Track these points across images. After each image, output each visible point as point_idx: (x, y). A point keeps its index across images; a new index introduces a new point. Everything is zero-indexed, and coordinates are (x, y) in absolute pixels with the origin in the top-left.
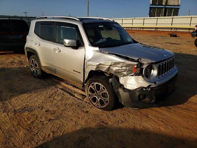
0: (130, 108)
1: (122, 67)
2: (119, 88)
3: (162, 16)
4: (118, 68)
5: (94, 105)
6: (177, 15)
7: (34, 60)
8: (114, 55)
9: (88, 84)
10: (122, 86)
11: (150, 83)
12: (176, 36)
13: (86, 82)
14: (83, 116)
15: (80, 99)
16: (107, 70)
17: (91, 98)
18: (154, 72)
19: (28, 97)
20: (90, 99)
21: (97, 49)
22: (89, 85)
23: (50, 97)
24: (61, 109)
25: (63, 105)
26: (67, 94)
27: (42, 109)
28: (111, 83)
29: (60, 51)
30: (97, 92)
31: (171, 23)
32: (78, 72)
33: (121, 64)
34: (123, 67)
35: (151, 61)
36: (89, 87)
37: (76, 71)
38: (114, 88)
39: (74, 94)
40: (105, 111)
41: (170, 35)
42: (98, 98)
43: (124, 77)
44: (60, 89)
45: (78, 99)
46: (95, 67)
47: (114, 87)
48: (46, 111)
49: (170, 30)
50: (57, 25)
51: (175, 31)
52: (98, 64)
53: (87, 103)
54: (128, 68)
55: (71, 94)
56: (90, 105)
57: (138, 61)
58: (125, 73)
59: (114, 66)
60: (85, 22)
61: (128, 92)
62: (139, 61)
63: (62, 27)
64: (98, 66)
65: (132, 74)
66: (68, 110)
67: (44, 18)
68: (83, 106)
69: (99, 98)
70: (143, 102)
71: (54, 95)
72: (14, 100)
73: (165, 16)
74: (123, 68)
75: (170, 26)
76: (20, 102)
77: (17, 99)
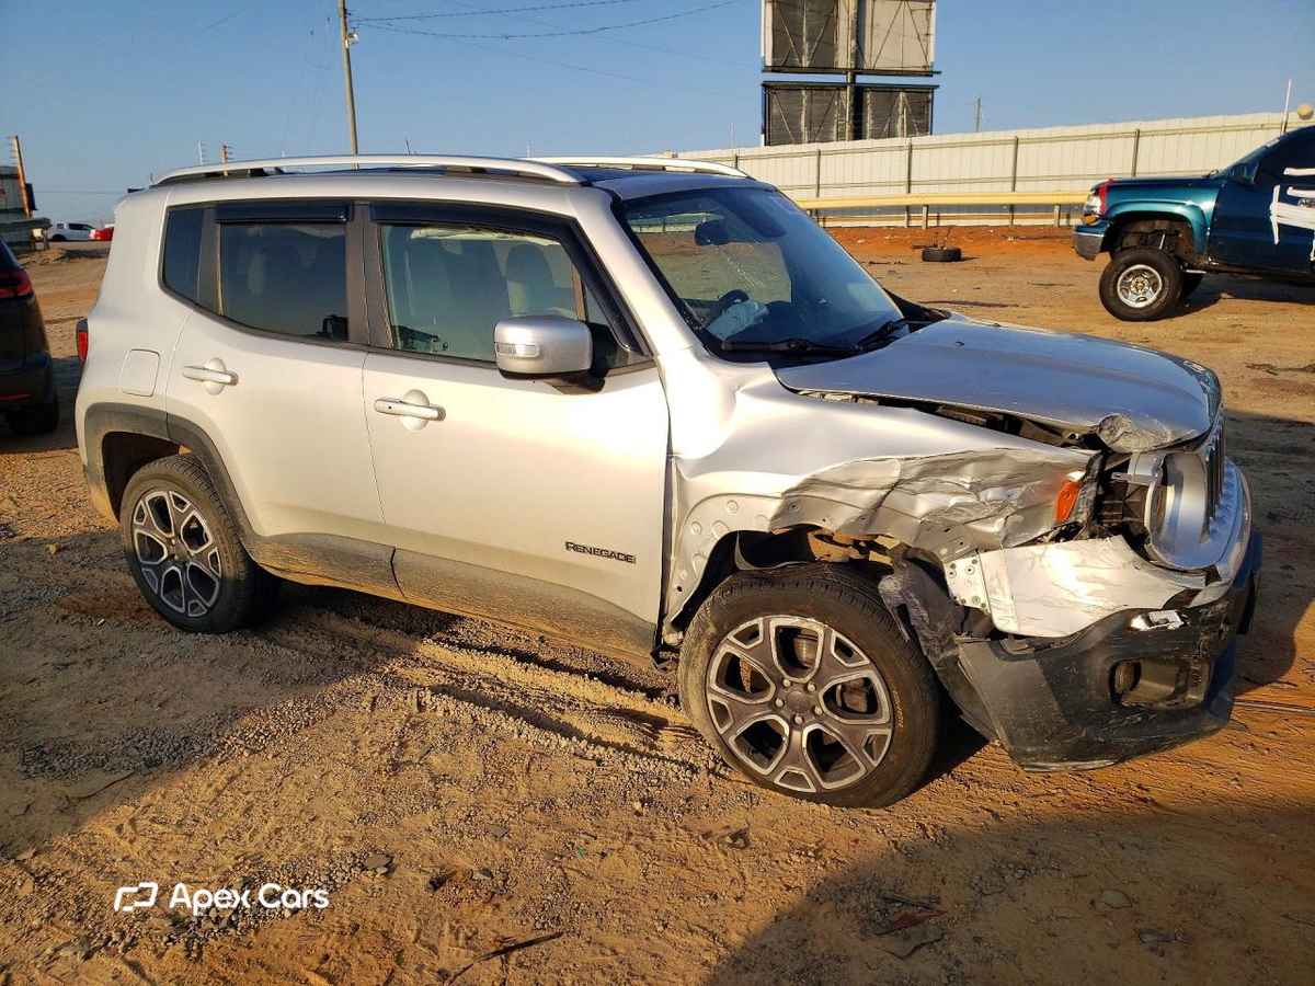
0: (1054, 766)
1: (976, 488)
2: (957, 638)
3: (841, 136)
4: (953, 501)
5: (765, 783)
6: (925, 129)
7: (168, 496)
8: (912, 411)
9: (712, 630)
10: (972, 620)
11: (1178, 576)
12: (955, 256)
13: (681, 623)
14: (736, 875)
15: (627, 749)
16: (862, 518)
17: (733, 732)
18: (1186, 504)
19: (219, 793)
20: (722, 741)
21: (763, 375)
22: (713, 638)
23: (396, 766)
24: (536, 846)
25: (531, 814)
26: (510, 725)
27: (390, 869)
28: (903, 610)
29: (441, 416)
30: (779, 683)
31: (904, 178)
32: (611, 555)
33: (971, 465)
34: (986, 487)
35: (1174, 433)
36: (712, 653)
37: (593, 551)
38: (926, 639)
39: (555, 715)
40: (855, 813)
41: (920, 252)
42: (792, 724)
43: (984, 556)
44: (436, 690)
45: (618, 748)
46: (773, 507)
47: (925, 632)
48: (436, 884)
49: (903, 223)
50: (382, 222)
51: (932, 223)
52: (794, 481)
53: (694, 769)
54: (1018, 492)
55: (538, 721)
56: (727, 785)
57: (1091, 440)
58: (995, 527)
59: (920, 484)
60: (626, 190)
61: (1036, 657)
62: (1105, 437)
63: (417, 234)
64: (791, 500)
65: (1039, 526)
66: (596, 846)
67: (236, 176)
68: (687, 800)
69: (801, 728)
70: (1136, 709)
71: (414, 750)
72: (111, 833)
73: (858, 134)
74: (990, 494)
75: (899, 197)
76: (179, 841)
77: (132, 822)
